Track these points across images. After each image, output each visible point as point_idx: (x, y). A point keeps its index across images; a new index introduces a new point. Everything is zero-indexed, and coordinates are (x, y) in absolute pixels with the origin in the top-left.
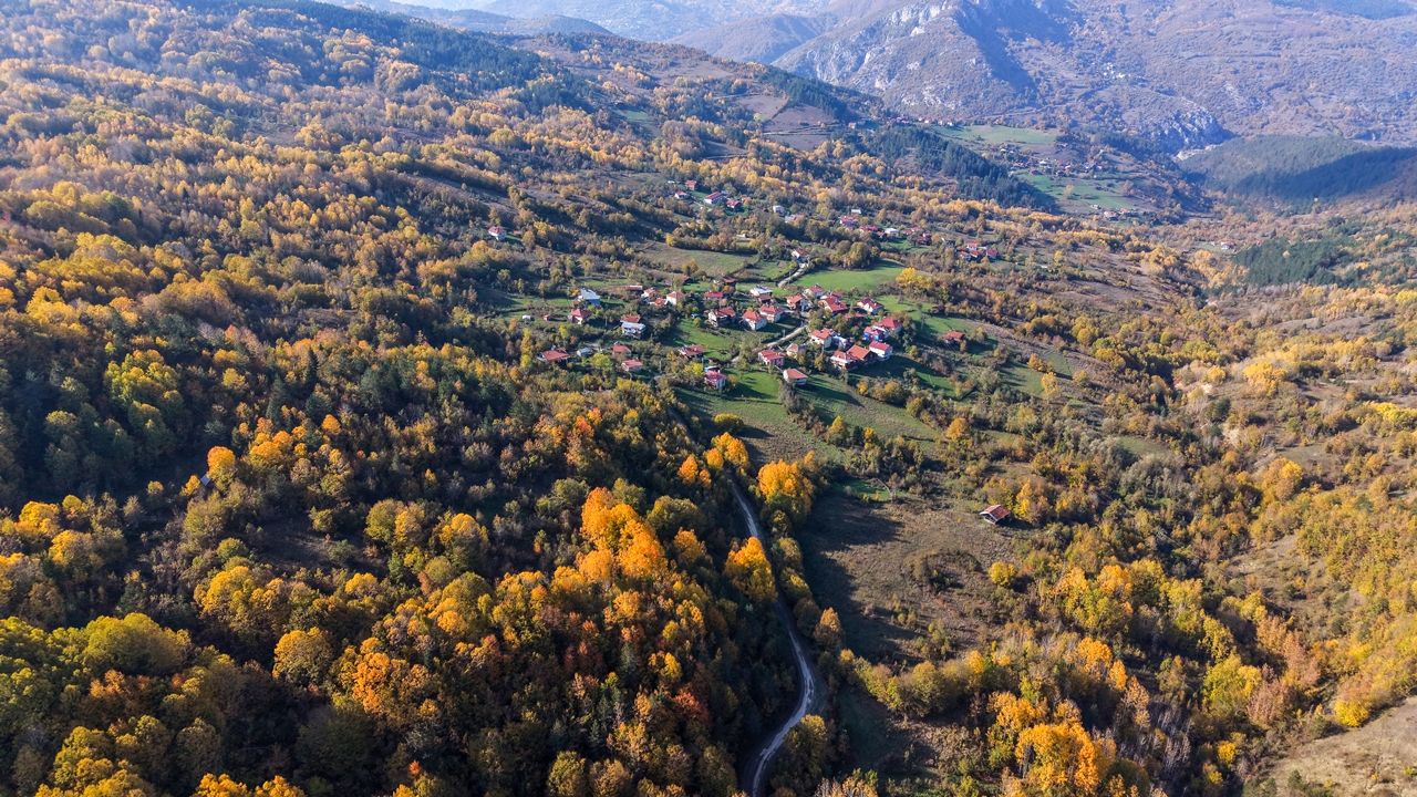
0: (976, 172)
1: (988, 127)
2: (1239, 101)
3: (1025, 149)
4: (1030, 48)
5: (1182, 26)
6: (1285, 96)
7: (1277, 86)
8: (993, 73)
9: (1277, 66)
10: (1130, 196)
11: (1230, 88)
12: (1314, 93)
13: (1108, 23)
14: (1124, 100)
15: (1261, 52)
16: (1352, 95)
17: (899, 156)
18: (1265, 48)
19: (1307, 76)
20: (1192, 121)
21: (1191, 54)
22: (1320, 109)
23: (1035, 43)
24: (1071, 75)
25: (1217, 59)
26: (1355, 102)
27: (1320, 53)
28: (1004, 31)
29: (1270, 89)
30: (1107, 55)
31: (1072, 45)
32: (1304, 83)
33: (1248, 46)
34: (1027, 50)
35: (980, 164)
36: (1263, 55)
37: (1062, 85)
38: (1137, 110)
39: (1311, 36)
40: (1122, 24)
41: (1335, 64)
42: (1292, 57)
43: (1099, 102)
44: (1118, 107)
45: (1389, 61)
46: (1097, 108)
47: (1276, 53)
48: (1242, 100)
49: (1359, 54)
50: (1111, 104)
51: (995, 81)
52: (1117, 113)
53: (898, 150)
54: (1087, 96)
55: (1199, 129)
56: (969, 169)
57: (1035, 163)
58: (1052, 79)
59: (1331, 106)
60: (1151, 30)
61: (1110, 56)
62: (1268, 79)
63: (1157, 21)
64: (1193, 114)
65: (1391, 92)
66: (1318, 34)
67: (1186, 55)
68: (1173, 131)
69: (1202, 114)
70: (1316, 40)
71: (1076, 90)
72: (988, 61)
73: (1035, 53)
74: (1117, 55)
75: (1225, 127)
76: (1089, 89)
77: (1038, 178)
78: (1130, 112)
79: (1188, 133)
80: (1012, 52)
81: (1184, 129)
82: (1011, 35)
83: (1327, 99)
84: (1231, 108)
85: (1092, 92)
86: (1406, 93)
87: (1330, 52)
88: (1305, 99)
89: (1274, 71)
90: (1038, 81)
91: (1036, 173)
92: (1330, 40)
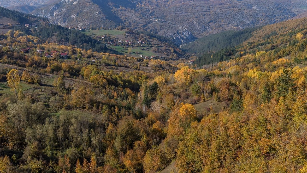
0: (85, 42)
1: (97, 30)
2: (199, 27)
3: (112, 37)
4: (122, 10)
5: (177, 4)
6: (214, 25)
7: (211, 21)
8: (106, 17)
9: (210, 15)
10: (156, 52)
11: (195, 23)
12: (223, 24)
13: (151, 3)
14: (158, 27)
15: (204, 10)
16: (236, 23)
17: (49, 36)
18: (205, 9)
19: (220, 18)
20: (183, 34)
21: (180, 12)
22: (226, 29)
23: (124, 8)
24: (138, 19)
25: (189, 14)
26: (237, 25)
27: (223, 10)
28: (111, 4)
29: (209, 23)
30: (151, 13)
31: (138, 10)
32: (219, 20)
33: (199, 9)
34: (120, 11)
35: (87, 38)
36: (204, 11)
37: (134, 22)
38: (163, 31)
39: (219, 5)
40: (156, 3)
41: (228, 13)
42: (214, 12)
43: (149, 28)
44: (156, 30)
45: (245, 11)
46: (148, 30)
47: (209, 10)
48: (200, 27)
49: (235, 10)
50: (153, 29)
51: (107, 20)
52: (156, 32)
53: (48, 34)
54: (144, 26)
55: (186, 37)
56: (82, 41)
57: (117, 42)
58: (130, 21)
59: (229, 27)
60: (166, 6)
61: (153, 14)
62: (207, 19)
63: (168, 3)
64: (183, 31)
65: (248, 22)
66: (221, 4)
67: (179, 13)
68: (177, 38)
69: (186, 31)
70: (221, 6)
71: (140, 24)
72: (103, 13)
73: (124, 12)
74: (155, 13)
75: (196, 36)
76: (145, 24)
77: (117, 47)
78: (161, 32)
79: (182, 39)
80: (114, 11)
81: (181, 37)
82: (114, 5)
83: (228, 25)
84: (197, 30)
85: (146, 25)
86: (252, 22)
87: (226, 9)
88: (221, 26)
89: (209, 17)
90: (125, 21)
91: (116, 45)
92: (225, 6)
